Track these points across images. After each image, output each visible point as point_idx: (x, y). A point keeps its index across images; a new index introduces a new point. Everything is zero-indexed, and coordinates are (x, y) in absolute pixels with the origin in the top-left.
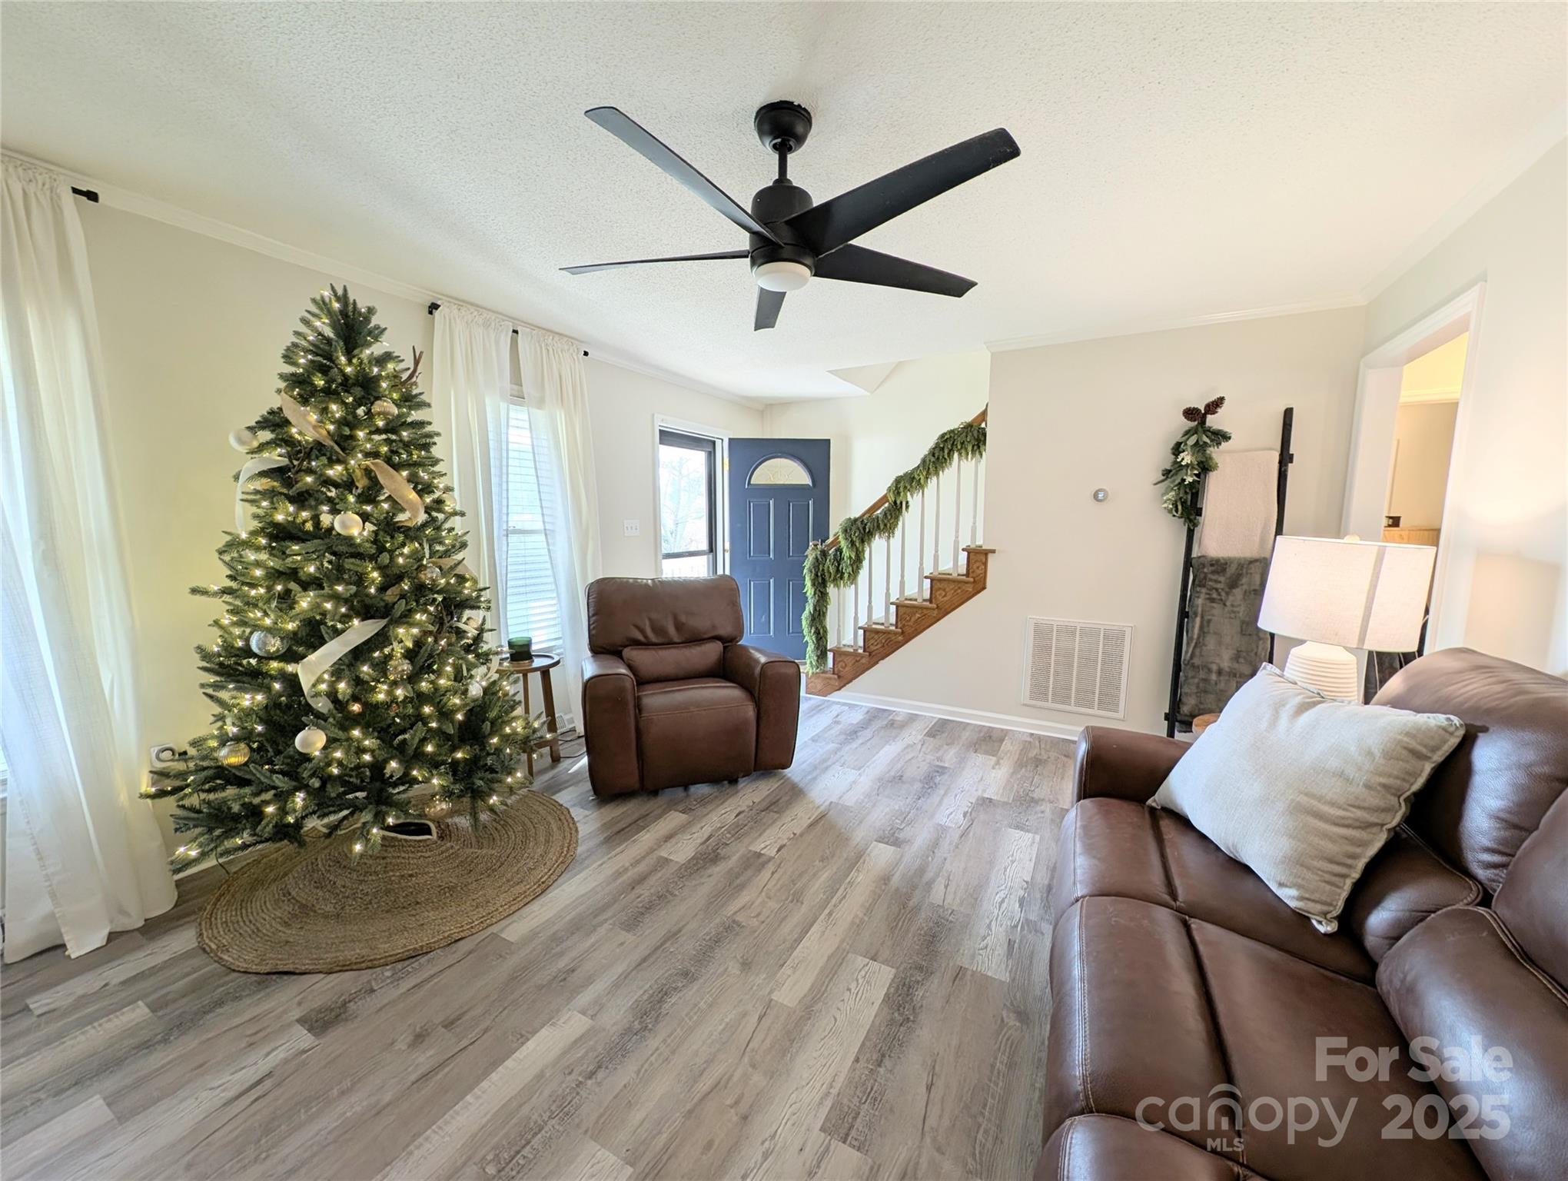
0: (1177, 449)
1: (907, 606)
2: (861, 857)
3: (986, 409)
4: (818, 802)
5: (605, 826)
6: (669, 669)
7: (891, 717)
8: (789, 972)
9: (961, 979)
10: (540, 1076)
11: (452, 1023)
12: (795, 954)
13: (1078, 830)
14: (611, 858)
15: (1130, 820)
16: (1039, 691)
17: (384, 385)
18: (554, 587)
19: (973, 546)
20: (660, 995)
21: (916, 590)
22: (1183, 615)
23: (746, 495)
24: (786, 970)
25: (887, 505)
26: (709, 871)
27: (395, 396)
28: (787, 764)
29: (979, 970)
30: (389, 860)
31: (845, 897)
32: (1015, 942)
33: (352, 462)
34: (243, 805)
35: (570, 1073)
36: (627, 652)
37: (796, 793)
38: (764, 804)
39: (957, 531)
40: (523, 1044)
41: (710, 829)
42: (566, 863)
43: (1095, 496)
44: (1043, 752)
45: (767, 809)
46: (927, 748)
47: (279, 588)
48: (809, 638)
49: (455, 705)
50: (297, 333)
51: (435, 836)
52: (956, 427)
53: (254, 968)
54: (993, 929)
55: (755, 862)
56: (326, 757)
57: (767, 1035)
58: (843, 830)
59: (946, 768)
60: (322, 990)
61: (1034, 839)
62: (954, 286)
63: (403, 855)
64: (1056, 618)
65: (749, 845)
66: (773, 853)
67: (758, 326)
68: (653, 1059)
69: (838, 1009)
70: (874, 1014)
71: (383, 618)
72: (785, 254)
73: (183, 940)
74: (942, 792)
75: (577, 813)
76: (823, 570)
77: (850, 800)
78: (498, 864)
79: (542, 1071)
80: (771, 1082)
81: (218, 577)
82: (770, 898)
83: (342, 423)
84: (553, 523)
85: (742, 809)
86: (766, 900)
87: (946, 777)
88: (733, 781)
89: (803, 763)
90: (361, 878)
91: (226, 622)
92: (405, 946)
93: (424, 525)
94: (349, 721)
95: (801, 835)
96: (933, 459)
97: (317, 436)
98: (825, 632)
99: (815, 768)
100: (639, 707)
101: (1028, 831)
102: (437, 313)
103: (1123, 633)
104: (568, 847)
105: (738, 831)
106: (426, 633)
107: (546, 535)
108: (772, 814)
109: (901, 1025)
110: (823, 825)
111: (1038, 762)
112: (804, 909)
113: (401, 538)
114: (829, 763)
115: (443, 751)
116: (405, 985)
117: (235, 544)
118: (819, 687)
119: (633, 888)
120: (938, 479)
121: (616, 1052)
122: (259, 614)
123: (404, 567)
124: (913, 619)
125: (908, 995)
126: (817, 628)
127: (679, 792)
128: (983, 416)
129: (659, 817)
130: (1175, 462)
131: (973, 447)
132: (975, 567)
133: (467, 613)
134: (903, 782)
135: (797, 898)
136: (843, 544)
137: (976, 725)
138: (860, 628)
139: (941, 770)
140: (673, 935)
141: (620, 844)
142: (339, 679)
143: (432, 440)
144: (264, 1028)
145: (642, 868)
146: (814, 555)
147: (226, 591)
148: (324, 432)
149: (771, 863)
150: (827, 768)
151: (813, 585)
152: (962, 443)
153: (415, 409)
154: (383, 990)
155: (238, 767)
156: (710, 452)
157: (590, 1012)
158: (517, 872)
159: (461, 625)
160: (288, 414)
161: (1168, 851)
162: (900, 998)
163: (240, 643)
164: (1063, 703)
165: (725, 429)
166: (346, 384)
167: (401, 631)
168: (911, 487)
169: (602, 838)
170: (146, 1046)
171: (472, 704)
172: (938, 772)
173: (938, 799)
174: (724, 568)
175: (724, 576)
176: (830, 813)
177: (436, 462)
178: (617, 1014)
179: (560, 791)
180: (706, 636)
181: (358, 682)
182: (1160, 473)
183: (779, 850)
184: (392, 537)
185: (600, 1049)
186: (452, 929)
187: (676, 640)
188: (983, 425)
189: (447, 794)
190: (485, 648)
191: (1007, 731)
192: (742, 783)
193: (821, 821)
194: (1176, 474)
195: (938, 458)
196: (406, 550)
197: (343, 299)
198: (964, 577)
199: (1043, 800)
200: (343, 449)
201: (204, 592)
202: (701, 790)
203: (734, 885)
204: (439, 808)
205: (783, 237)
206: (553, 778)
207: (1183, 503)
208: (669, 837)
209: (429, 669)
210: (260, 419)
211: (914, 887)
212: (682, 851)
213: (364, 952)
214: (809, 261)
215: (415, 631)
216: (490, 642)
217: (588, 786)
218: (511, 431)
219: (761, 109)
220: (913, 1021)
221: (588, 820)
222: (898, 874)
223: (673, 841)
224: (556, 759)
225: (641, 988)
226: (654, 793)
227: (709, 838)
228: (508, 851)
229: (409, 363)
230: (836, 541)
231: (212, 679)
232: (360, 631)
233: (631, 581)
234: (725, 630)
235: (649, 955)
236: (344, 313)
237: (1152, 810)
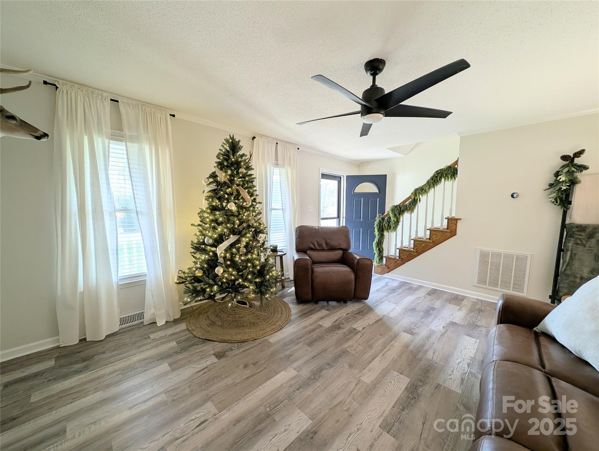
0: (557, 174)
1: (419, 241)
2: (396, 337)
3: (458, 160)
4: (379, 314)
5: (300, 311)
6: (323, 259)
7: (410, 286)
8: (367, 372)
9: (439, 388)
10: (282, 386)
11: (255, 364)
12: (369, 366)
13: (496, 336)
14: (302, 322)
15: (523, 334)
16: (482, 281)
17: (242, 164)
18: (284, 228)
19: (450, 217)
20: (320, 369)
21: (423, 235)
22: (560, 250)
23: (352, 196)
24: (366, 371)
25: (411, 200)
26: (337, 332)
27: (245, 167)
28: (366, 298)
29: (447, 386)
30: (236, 311)
31: (389, 350)
32: (465, 379)
33: (233, 187)
34: (201, 288)
35: (291, 387)
36: (308, 252)
37: (370, 309)
38: (358, 311)
39: (443, 211)
40: (276, 375)
41: (337, 318)
42: (287, 321)
43: (512, 196)
44: (483, 307)
45: (359, 313)
46: (427, 300)
47: (213, 224)
48: (376, 251)
49: (257, 264)
50: (220, 150)
51: (248, 306)
52: (443, 168)
53: (201, 337)
54: (455, 373)
55: (354, 332)
56: (223, 276)
57: (359, 390)
58: (389, 326)
59: (435, 308)
60: (219, 347)
61: (476, 341)
62: (443, 114)
63: (240, 310)
64: (491, 249)
65: (352, 325)
66: (361, 329)
67: (362, 135)
68: (318, 389)
69: (386, 388)
70: (401, 393)
71: (239, 235)
72: (374, 111)
73: (183, 326)
74: (433, 317)
75: (291, 306)
76: (382, 225)
77: (392, 315)
78: (267, 318)
79: (282, 384)
80: (360, 406)
81: (198, 221)
82: (359, 345)
83: (230, 176)
84: (285, 206)
85: (349, 312)
86: (358, 345)
87: (435, 311)
88: (345, 302)
89: (373, 299)
90: (228, 316)
91: (198, 234)
92: (240, 338)
93: (250, 206)
94: (228, 266)
95: (372, 325)
96: (432, 181)
97: (225, 179)
98: (383, 249)
99: (377, 301)
100: (313, 271)
101: (473, 337)
102: (255, 140)
103: (527, 257)
104: (288, 316)
105: (347, 319)
106: (250, 240)
107: (283, 210)
108: (360, 316)
109: (412, 399)
110: (381, 322)
111: (480, 311)
112: (373, 351)
113: (244, 210)
114: (383, 300)
115: (254, 278)
116: (241, 350)
117: (202, 211)
118: (379, 271)
119: (310, 333)
120: (434, 189)
121: (306, 384)
122: (207, 232)
123: (245, 219)
124: (421, 246)
125: (415, 389)
126: (379, 248)
127: (325, 303)
128: (456, 162)
129: (319, 311)
130: (556, 180)
131: (451, 175)
132: (451, 225)
133: (261, 235)
134: (415, 311)
135: (370, 347)
136: (391, 215)
137: (450, 293)
138: (397, 249)
139: (433, 309)
140: (324, 351)
141: (305, 318)
142: (227, 253)
143: (254, 180)
144: (205, 354)
145: (312, 327)
146: (379, 220)
147: (199, 225)
148: (226, 178)
149: (360, 333)
150: (383, 302)
151: (378, 231)
152: (446, 174)
153: (250, 171)
154: (235, 350)
155: (200, 277)
156: (339, 181)
157: (297, 370)
158: (273, 322)
159: (258, 239)
160: (217, 173)
161: (543, 350)
162: (412, 390)
163: (202, 241)
164: (494, 287)
165: (345, 172)
166: (232, 164)
167: (244, 239)
168: (422, 192)
169: (299, 315)
170: (176, 353)
171: (262, 264)
172: (431, 309)
173: (431, 320)
174: (343, 223)
175: (343, 226)
176: (384, 319)
177: (254, 186)
178: (305, 372)
179: (284, 298)
180: (337, 248)
181: (232, 254)
182: (548, 185)
183: (363, 329)
184: (242, 210)
185: (301, 382)
186: (253, 335)
187: (326, 249)
188: (456, 166)
189: (254, 292)
190: (265, 247)
191: (466, 296)
192: (349, 303)
193: (380, 321)
194: (557, 185)
195: (435, 181)
196: (246, 214)
197: (232, 138)
198: (446, 230)
199: (481, 326)
200: (231, 184)
201: (194, 225)
202: (333, 303)
203: (347, 337)
204: (251, 296)
205: (374, 105)
206: (282, 293)
207: (561, 199)
208: (322, 318)
209: (250, 252)
210: (209, 175)
211: (419, 351)
212: (327, 323)
213: (229, 338)
214: (383, 112)
215: (247, 239)
216: (267, 245)
217: (295, 297)
218: (274, 176)
219: (367, 62)
220: (417, 399)
221: (295, 309)
222: (412, 345)
223: (323, 319)
224: (283, 287)
225: (314, 366)
226: (316, 302)
227: (336, 321)
228: (270, 315)
229: (249, 157)
230: (388, 214)
231: (193, 251)
232: (233, 238)
233: (310, 227)
234: (344, 246)
235: (316, 356)
236: (232, 143)
237: (536, 333)
